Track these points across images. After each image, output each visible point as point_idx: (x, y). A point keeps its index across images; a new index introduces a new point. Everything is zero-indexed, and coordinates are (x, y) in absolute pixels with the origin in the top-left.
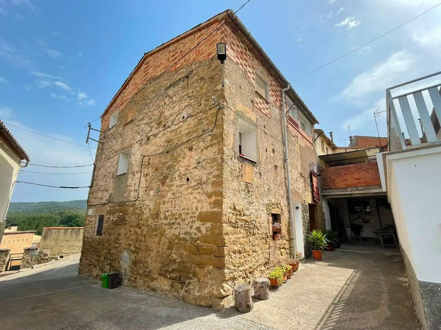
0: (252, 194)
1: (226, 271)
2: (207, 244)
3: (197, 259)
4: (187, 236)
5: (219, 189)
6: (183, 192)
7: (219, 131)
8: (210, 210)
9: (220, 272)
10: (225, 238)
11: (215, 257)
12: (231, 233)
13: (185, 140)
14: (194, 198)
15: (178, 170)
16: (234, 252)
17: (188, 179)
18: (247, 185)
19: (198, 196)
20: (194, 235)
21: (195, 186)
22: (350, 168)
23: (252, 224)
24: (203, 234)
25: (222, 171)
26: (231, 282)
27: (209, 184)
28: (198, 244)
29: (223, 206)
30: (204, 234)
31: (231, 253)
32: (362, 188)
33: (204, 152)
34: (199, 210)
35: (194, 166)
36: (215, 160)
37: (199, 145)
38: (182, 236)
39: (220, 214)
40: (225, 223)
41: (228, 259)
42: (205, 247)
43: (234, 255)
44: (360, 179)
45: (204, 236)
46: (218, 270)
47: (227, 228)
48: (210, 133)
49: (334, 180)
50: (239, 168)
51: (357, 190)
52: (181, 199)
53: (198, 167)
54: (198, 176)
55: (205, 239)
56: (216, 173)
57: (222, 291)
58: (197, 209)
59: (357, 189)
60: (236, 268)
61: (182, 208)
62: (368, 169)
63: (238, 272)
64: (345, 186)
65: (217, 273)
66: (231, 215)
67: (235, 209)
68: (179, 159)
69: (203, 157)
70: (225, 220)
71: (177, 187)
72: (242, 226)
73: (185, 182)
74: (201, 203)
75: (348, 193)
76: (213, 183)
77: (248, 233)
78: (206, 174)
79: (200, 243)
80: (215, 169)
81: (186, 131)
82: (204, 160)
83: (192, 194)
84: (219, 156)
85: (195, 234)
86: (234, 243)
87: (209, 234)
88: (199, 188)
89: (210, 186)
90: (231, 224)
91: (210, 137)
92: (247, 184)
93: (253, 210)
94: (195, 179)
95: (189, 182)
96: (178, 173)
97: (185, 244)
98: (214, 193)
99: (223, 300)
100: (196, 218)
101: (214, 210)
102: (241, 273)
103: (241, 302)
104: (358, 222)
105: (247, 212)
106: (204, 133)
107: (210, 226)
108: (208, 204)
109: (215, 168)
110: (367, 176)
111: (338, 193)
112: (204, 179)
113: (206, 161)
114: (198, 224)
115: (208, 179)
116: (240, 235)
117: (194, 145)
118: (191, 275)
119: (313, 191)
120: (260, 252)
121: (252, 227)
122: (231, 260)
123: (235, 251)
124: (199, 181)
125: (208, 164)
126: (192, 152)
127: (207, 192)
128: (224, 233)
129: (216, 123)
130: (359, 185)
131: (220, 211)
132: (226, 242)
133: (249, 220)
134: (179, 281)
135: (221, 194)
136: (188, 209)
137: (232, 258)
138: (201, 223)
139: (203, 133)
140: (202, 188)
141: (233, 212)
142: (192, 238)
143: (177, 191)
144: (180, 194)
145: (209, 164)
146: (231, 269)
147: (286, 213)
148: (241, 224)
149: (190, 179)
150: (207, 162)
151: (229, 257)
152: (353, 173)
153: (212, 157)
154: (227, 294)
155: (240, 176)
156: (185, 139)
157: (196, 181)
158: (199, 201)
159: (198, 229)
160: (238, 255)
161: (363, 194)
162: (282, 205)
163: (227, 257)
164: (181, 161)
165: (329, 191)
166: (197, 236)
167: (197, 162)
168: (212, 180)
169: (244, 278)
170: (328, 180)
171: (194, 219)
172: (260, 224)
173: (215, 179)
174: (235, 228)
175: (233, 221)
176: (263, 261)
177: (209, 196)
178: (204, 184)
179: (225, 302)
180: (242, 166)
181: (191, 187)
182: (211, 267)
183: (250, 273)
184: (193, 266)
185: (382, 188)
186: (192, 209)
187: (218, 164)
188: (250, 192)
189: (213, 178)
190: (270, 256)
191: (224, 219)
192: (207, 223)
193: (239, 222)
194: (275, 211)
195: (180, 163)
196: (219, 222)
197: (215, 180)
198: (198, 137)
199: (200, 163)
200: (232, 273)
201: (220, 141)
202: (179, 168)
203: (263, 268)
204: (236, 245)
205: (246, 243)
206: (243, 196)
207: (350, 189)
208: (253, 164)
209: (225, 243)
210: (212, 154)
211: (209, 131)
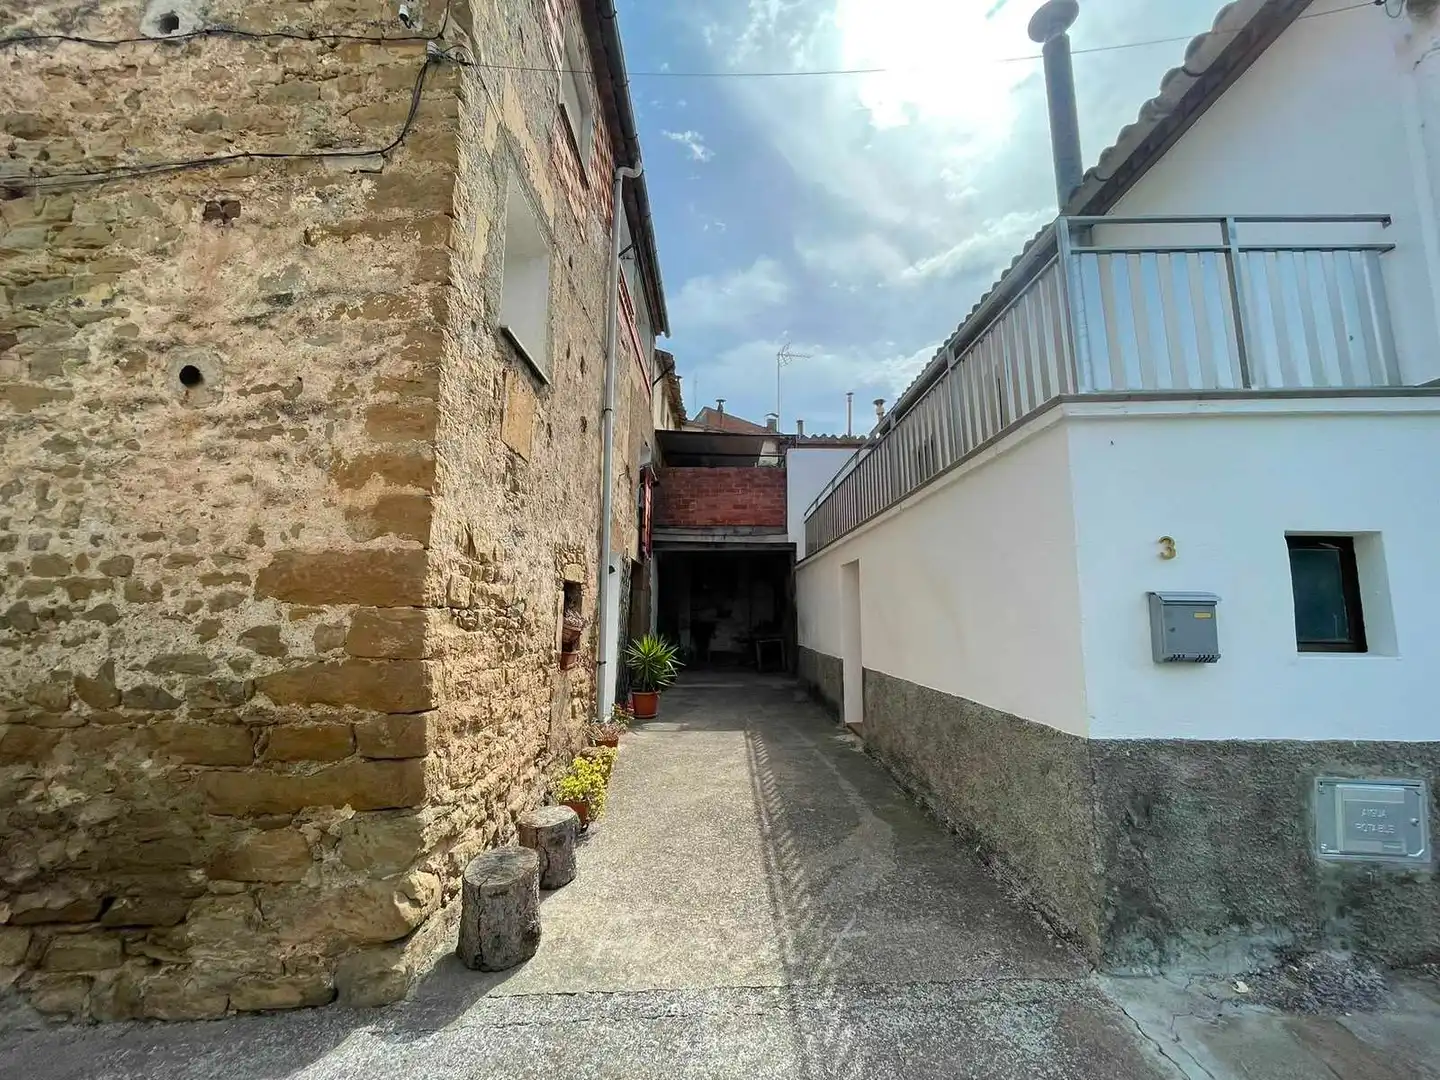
0: (523, 502)
1: (427, 814)
2: (319, 709)
3: (248, 784)
4: (178, 677)
5: (410, 445)
6: (143, 444)
7: (426, 168)
8: (348, 545)
9: (398, 824)
10: (432, 671)
11: (372, 764)
12: (453, 651)
13: (176, 155)
14: (239, 481)
15: (110, 315)
16: (458, 732)
17: (191, 376)
18: (512, 461)
19: (269, 474)
20: (225, 672)
21: (249, 417)
22: (729, 475)
23: (517, 613)
24: (297, 663)
25: (438, 363)
26: (438, 856)
27: (348, 415)
28: (259, 711)
29: (433, 527)
30: (302, 659)
31: (449, 736)
32: (747, 530)
33: (324, 249)
34: (274, 543)
35: (243, 310)
36: (396, 303)
37: (285, 205)
38: (124, 681)
39: (416, 565)
40: (435, 605)
41: (437, 760)
42: (307, 724)
43: (457, 742)
44: (744, 507)
45: (299, 672)
46: (385, 817)
47: (440, 629)
48: (375, 164)
49: (686, 504)
50: (495, 380)
51: (736, 534)
52: (132, 478)
53: (273, 322)
54: (271, 368)
55: (311, 684)
56: (398, 368)
57: (404, 907)
58: (256, 536)
59: (735, 532)
60: (461, 792)
61: (134, 530)
62: (765, 486)
63: (466, 807)
64: (709, 522)
65: (380, 833)
66: (457, 574)
67: (470, 550)
68: (116, 249)
69: (313, 276)
70: (437, 592)
71: (93, 406)
72: (487, 620)
73: (164, 383)
74: (292, 506)
75: (717, 539)
76: (377, 417)
77: (503, 650)
78: (328, 366)
79: (273, 707)
80: (395, 350)
81: (187, 109)
82: (323, 292)
83: (220, 458)
84: (423, 290)
85: (239, 666)
86: (461, 691)
87: (340, 661)
88: (279, 431)
89: (356, 428)
90: (456, 611)
91: (367, 185)
92: (513, 455)
93: (524, 560)
94: (249, 382)
95: (197, 393)
96: (104, 331)
97: (151, 721)
98: (386, 466)
99: (408, 947)
100: (248, 583)
101: (377, 543)
102: (475, 807)
103: (504, 930)
104: (708, 615)
105: (506, 570)
106: (325, 152)
107: (348, 622)
108: (340, 515)
109: (397, 341)
110: (762, 501)
111: (692, 539)
112: (319, 387)
113: (335, 299)
114: (259, 613)
115: (343, 390)
116: (481, 656)
117: (247, 196)
118: (197, 876)
119: (641, 527)
120: (531, 715)
121: (516, 625)
122: (445, 762)
123: (463, 723)
124: (276, 395)
125: (345, 316)
126: (233, 236)
127: (337, 454)
128: (428, 652)
129: (410, 121)
130: (742, 522)
131: (413, 553)
132: (434, 691)
133: (508, 599)
134: (97, 919)
135: (424, 472)
136: (189, 535)
137: (448, 755)
138: (285, 608)
139: (318, 151)
140: (300, 435)
141: (464, 560)
142: (210, 684)
143: (95, 432)
144: (118, 453)
145: (354, 314)
146: (446, 800)
147: (593, 581)
148: (485, 611)
149: (209, 374)
150: (343, 306)
151: (441, 752)
152: (732, 491)
153: (374, 286)
154: (425, 911)
155: (495, 415)
156: (172, 148)
157: (259, 390)
158: (271, 498)
159: (266, 640)
160: (468, 740)
161: (746, 544)
162: (587, 555)
163: (431, 758)
164: (134, 265)
165: (671, 530)
166: (251, 676)
167: (265, 293)
168: (371, 399)
169: (479, 825)
170: (672, 500)
171: (235, 587)
172: (536, 614)
173: (385, 397)
174: (468, 629)
175: (462, 599)
176: (532, 747)
177: (351, 476)
178: (316, 412)
179: (418, 949)
180: (504, 374)
181: (217, 421)
182: (348, 812)
183: (500, 798)
184: (216, 827)
185: (786, 533)
186: (218, 539)
187: (415, 325)
188: (518, 490)
189: (374, 391)
190: (550, 727)
191: (434, 589)
192: (325, 607)
193: (481, 604)
194: (573, 574)
195: (131, 279)
196: (403, 600)
197: (388, 399)
198: (285, 163)
199: (290, 303)
200: (446, 816)
201: (433, 218)
202: (119, 304)
203: (532, 771)
204: (468, 699)
205: (497, 688)
206: (500, 503)
207: (720, 531)
208: (536, 383)
209: (428, 694)
210: (374, 270)
211: (365, 149)
